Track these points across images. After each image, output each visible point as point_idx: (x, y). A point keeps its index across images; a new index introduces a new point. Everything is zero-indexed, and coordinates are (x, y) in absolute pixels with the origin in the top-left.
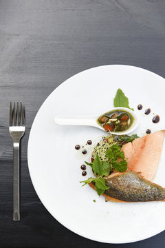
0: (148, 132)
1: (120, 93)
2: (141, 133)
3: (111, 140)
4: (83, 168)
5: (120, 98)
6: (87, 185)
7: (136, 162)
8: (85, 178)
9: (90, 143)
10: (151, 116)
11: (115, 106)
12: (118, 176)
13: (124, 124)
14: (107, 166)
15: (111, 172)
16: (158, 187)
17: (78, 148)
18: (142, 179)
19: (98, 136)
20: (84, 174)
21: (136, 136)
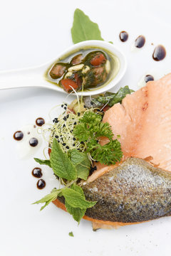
1: (80, 17)
2: (137, 84)
3: (79, 108)
4: (38, 174)
5: (82, 25)
6: (51, 205)
7: (137, 139)
8: (46, 192)
9: (40, 123)
10: (149, 50)
11: (76, 41)
12: (107, 174)
13: (99, 70)
15: (92, 170)
17: (18, 137)
18: (156, 171)
19: (52, 108)
20: (41, 186)
21: (127, 91)
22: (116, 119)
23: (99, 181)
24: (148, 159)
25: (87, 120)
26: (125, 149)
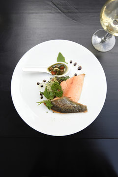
0: (76, 75)
1: (60, 55)
2: (71, 75)
3: (55, 80)
4: (41, 95)
5: (61, 57)
6: (43, 104)
7: (68, 91)
8: (42, 100)
9: (45, 81)
10: (77, 67)
11: (58, 61)
12: (58, 100)
13: (62, 70)
14: (52, 94)
15: (55, 97)
16: (80, 105)
17: (38, 84)
18: (71, 101)
19: (49, 77)
20: (42, 98)
21: (68, 77)
22: (64, 85)
23: (55, 101)
24: (70, 97)
25: (55, 84)
26: (64, 93)
